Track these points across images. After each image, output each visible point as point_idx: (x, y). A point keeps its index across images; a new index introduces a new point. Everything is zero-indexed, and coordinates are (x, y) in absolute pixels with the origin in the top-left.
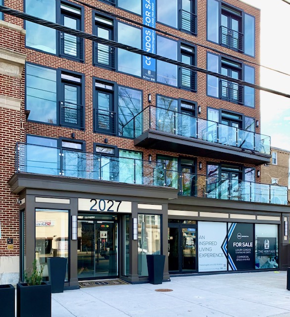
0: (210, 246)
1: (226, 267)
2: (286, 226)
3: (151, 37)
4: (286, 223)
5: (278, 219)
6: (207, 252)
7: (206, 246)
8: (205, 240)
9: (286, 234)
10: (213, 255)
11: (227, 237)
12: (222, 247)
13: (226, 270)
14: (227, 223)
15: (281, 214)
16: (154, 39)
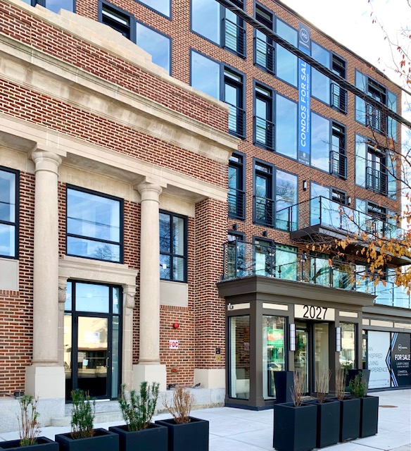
0: (377, 359)
1: (389, 383)
6: (375, 366)
7: (373, 359)
8: (373, 352)
10: (379, 370)
11: (390, 348)
12: (386, 360)
13: (389, 386)
14: (391, 332)
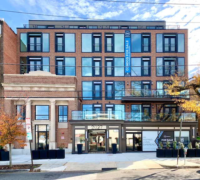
0: (149, 141)
2: (194, 132)
3: (129, 59)
4: (194, 130)
5: (189, 128)
6: (147, 143)
7: (146, 141)
8: (146, 138)
9: (194, 135)
10: (150, 145)
11: (158, 137)
12: (155, 141)
14: (158, 131)
15: (191, 126)
16: (130, 60)
